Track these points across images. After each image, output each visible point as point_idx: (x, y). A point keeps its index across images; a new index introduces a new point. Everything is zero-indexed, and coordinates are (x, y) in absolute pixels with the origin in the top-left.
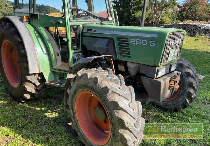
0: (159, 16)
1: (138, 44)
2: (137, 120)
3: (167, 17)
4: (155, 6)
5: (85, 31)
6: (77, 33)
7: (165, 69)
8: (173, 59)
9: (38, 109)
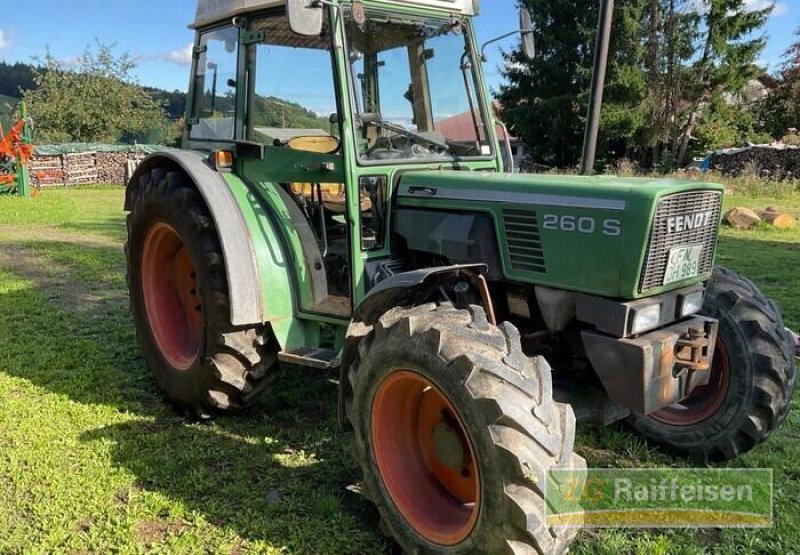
0: (685, 122)
1: (567, 229)
2: (557, 458)
3: (720, 122)
4: (670, 83)
5: (403, 191)
6: (379, 198)
7: (657, 307)
8: (686, 277)
9: (252, 441)
